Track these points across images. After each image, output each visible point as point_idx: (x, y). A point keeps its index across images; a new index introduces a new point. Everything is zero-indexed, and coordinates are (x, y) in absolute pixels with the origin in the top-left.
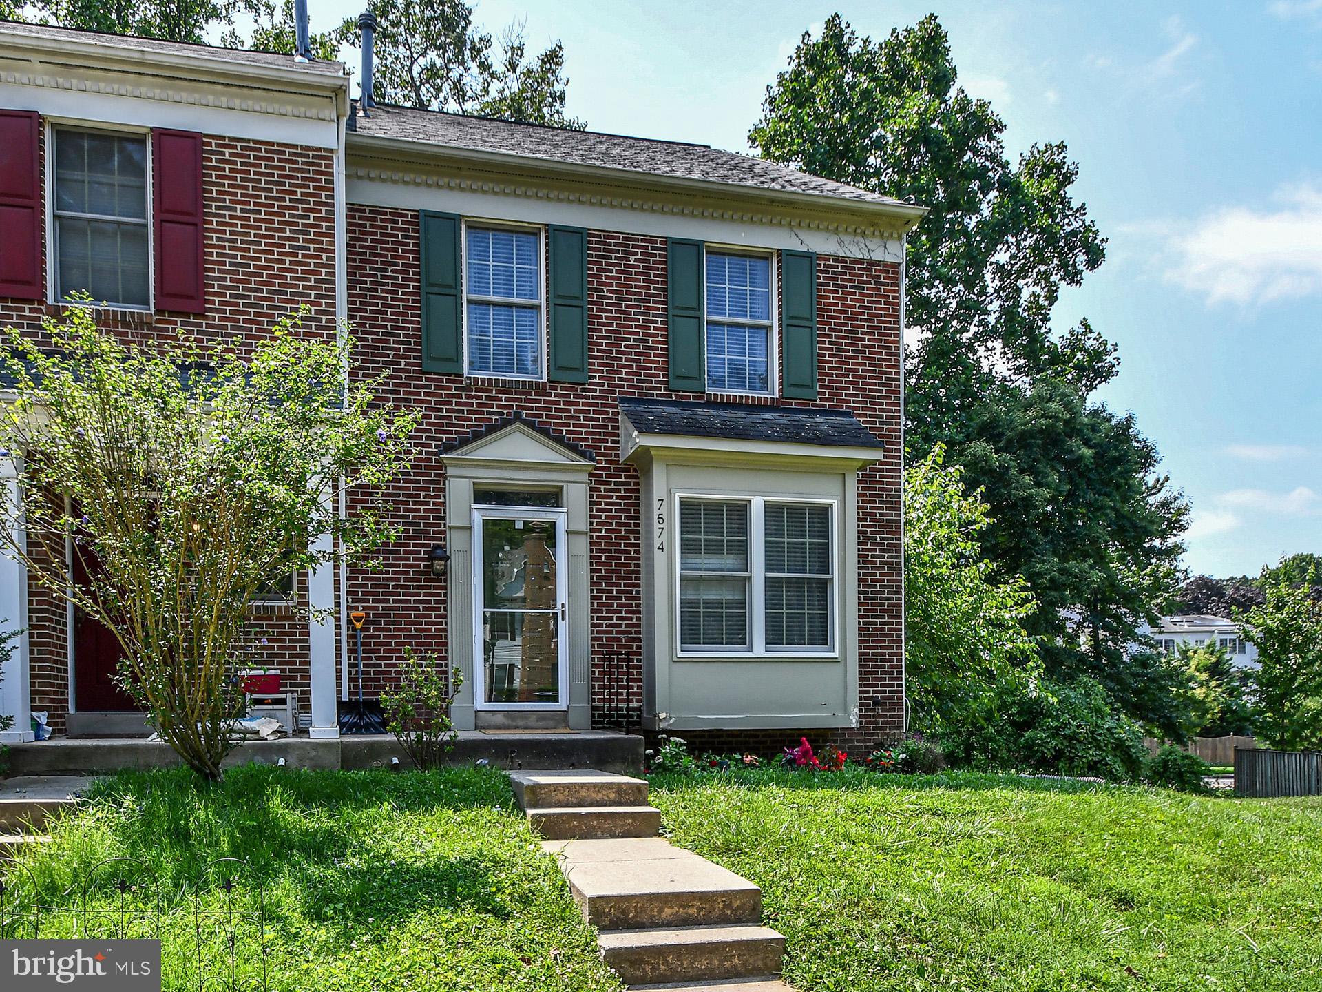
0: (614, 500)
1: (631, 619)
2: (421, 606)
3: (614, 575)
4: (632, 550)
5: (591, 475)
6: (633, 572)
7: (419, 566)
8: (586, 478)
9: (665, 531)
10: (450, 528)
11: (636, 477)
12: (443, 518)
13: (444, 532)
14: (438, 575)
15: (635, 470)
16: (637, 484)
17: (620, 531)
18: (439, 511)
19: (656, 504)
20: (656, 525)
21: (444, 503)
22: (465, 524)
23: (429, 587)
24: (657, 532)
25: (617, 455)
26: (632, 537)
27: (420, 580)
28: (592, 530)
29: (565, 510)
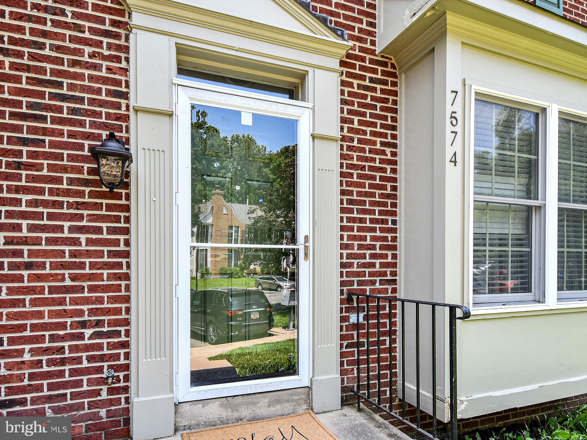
0: (369, 101)
1: (386, 256)
2: (83, 238)
3: (367, 199)
4: (389, 167)
5: (343, 64)
6: (388, 196)
7: (80, 170)
8: (335, 64)
9: (459, 136)
10: (136, 111)
11: (394, 75)
12: (125, 96)
13: (126, 118)
14: (111, 185)
15: (393, 66)
16: (394, 84)
17: (374, 143)
18: (118, 83)
19: (450, 97)
20: (449, 128)
21: (127, 70)
22: (164, 106)
23: (99, 206)
24: (449, 137)
25: (373, 43)
26: (388, 150)
27: (81, 194)
28: (343, 139)
29: (310, 105)
